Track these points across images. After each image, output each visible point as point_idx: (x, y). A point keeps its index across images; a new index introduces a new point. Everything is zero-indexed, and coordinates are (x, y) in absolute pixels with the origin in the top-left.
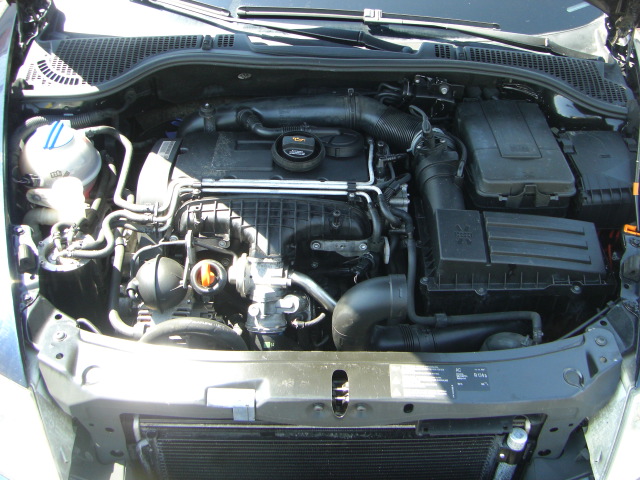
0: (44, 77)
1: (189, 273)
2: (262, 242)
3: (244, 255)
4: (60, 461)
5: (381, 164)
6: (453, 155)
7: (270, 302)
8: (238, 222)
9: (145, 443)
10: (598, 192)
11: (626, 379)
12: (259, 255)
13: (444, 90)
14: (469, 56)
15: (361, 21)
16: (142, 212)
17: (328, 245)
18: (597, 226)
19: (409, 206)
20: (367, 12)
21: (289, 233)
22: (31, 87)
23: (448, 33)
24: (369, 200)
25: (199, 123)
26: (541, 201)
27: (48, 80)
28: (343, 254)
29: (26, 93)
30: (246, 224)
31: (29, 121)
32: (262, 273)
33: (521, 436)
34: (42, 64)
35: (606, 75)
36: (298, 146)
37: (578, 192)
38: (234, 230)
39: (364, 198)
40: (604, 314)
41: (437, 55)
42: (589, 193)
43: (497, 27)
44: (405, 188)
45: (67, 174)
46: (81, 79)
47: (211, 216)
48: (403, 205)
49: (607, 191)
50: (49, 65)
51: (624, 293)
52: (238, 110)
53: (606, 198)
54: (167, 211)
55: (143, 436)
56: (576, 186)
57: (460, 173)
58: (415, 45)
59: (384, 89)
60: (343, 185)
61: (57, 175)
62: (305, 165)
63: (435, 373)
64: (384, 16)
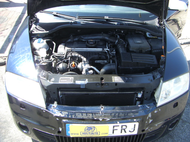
0: (36, 30)
1: (70, 64)
2: (85, 59)
3: (81, 63)
4: (44, 98)
5: (109, 45)
6: (124, 43)
7: (87, 71)
8: (79, 56)
9: (62, 96)
10: (156, 50)
11: (161, 81)
12: (84, 61)
13: (122, 32)
14: (127, 25)
15: (104, 19)
16: (59, 54)
17: (98, 61)
18: (156, 56)
19: (115, 53)
20: (105, 17)
21: (90, 58)
22: (34, 32)
23: (123, 21)
24: (107, 52)
25: (70, 40)
26: (143, 51)
27: (37, 30)
28: (102, 64)
29: (33, 33)
30: (81, 56)
31: (33, 39)
32: (85, 66)
33: (140, 94)
34: (36, 28)
35: (158, 29)
36: (91, 42)
37: (151, 49)
38: (79, 57)
39: (106, 52)
40: (157, 70)
41: (121, 25)
42: (154, 50)
43: (134, 20)
44: (114, 50)
45: (42, 48)
46: (44, 30)
47: (74, 55)
48: (114, 53)
49: (158, 49)
50: (38, 28)
51: (161, 66)
52: (78, 37)
53: (158, 51)
54: (64, 54)
55: (61, 95)
56: (151, 48)
57: (126, 46)
58: (116, 23)
59: (110, 33)
60: (102, 49)
61: (40, 48)
62: (93, 45)
63: (121, 78)
64: (109, 18)
